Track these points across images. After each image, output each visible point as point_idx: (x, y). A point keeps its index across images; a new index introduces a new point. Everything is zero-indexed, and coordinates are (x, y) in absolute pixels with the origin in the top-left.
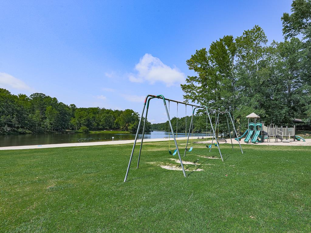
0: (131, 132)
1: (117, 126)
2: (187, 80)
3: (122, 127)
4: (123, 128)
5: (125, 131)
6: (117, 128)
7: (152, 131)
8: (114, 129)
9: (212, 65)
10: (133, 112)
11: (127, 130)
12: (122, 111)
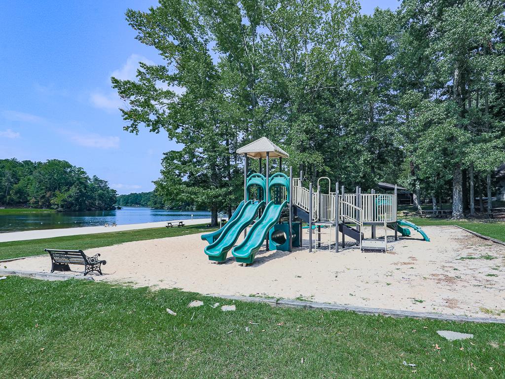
0: (61, 211)
1: (19, 198)
2: (140, 73)
3: (33, 200)
4: (37, 202)
5: (42, 208)
6: (20, 202)
7: (119, 208)
8: (11, 204)
9: (202, 38)
10: (71, 166)
11: (49, 206)
12: (40, 163)
